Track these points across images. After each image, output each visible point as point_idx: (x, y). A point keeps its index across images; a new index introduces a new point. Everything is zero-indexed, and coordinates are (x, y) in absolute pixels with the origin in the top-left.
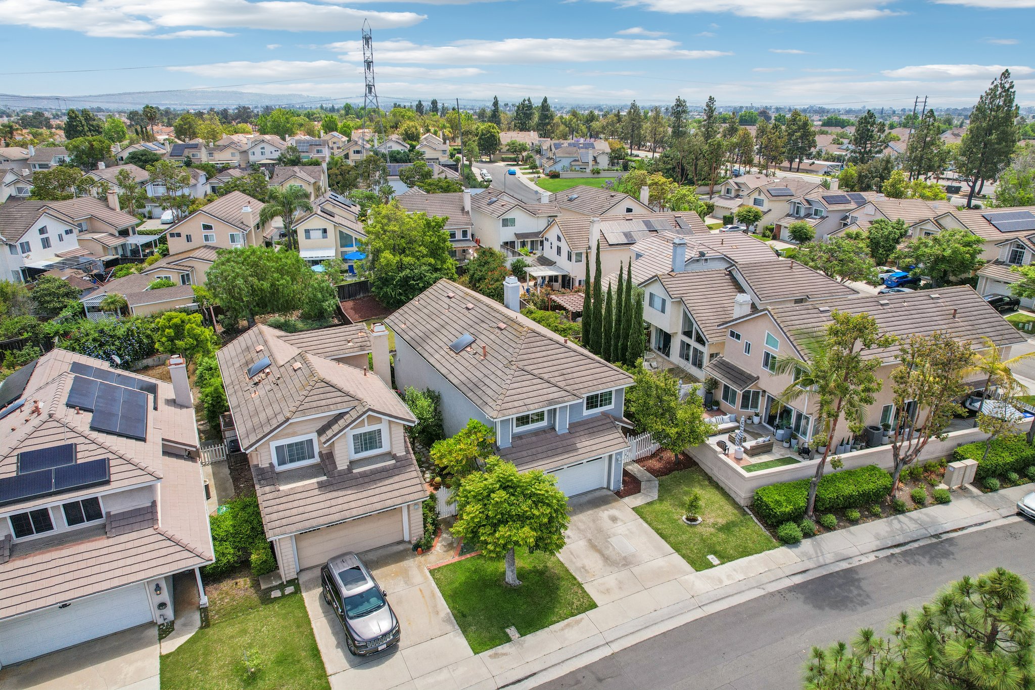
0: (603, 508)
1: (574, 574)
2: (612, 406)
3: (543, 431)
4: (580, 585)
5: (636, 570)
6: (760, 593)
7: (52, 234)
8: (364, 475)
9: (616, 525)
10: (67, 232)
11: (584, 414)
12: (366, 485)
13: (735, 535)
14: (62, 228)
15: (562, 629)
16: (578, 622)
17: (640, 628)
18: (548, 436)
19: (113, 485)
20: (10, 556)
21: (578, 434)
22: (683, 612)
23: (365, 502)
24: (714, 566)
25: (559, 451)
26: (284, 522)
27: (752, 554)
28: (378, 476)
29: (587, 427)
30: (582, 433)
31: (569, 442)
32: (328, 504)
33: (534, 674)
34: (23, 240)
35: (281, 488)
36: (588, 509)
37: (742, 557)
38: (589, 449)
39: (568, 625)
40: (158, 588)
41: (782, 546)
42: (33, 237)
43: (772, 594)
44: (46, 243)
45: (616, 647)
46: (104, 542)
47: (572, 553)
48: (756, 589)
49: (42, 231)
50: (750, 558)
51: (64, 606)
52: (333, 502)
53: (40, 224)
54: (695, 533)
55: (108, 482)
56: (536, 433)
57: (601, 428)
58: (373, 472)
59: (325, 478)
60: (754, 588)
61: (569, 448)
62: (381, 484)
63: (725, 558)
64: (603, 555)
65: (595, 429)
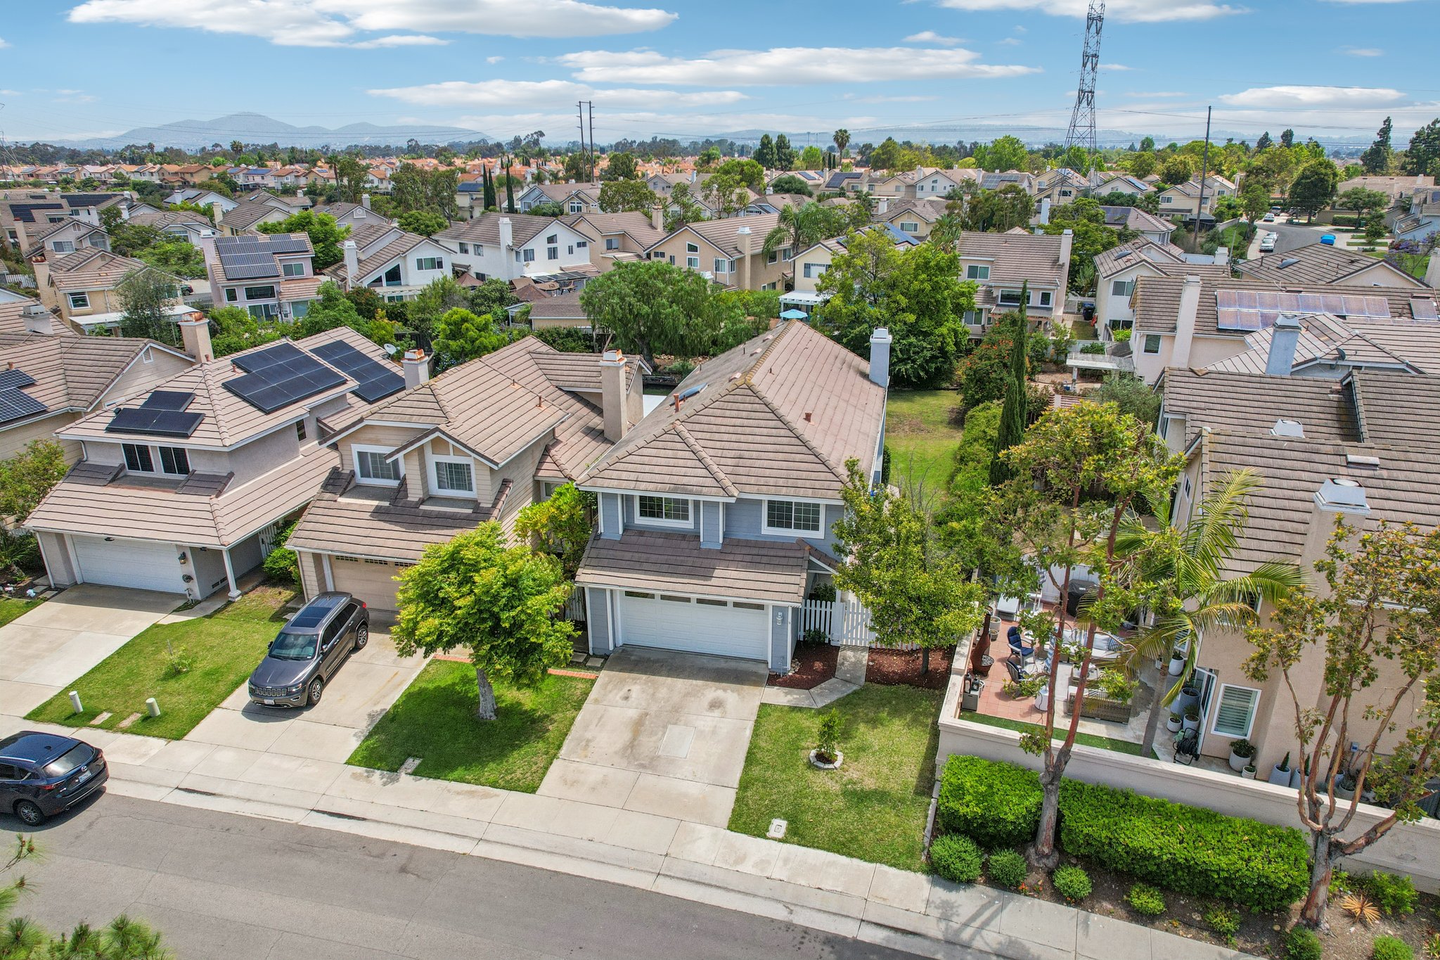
0: (724, 685)
1: (566, 742)
2: (819, 534)
3: (683, 535)
4: (555, 756)
5: (648, 779)
6: (779, 913)
7: (561, 245)
8: (427, 515)
9: (708, 714)
10: (579, 245)
11: (763, 532)
12: (421, 526)
13: (860, 813)
14: (574, 240)
15: (458, 793)
16: (486, 796)
17: (543, 848)
18: (684, 544)
19: (191, 440)
20: (110, 482)
21: (731, 557)
22: (626, 865)
23: (403, 545)
24: (765, 837)
25: (681, 569)
26: (313, 535)
27: (852, 856)
28: (440, 522)
29: (755, 551)
30: (739, 558)
31: (706, 563)
32: (367, 532)
33: (364, 819)
34: (528, 246)
35: (340, 500)
36: (703, 679)
37: (828, 850)
38: (729, 583)
39: (471, 793)
40: (183, 557)
41: (924, 872)
42: (539, 245)
43: (789, 926)
44: (553, 254)
45: (482, 850)
46: (171, 496)
47: (601, 717)
48: (781, 906)
49: (551, 240)
50: (844, 860)
51: (108, 539)
52: (373, 533)
53: (549, 232)
54: (800, 778)
55: (187, 436)
56: (668, 535)
57: (776, 561)
58: (440, 516)
59: (387, 504)
60: (780, 901)
61: (702, 571)
62: (436, 532)
63: (797, 835)
64: (634, 738)
65: (765, 560)
